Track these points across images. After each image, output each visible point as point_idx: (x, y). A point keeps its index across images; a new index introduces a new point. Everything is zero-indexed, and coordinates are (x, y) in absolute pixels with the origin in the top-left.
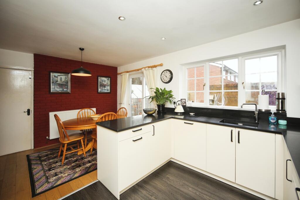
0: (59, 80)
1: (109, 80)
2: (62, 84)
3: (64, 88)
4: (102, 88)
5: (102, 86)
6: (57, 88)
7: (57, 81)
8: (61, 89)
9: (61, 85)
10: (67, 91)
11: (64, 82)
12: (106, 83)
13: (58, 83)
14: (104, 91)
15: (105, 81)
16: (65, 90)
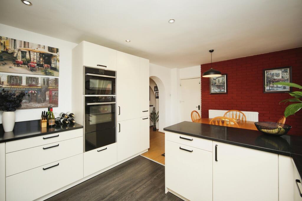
0: (217, 82)
1: (286, 72)
2: (219, 85)
3: (221, 89)
4: (271, 85)
5: (271, 82)
6: (216, 89)
7: (215, 83)
8: (219, 90)
9: (219, 87)
10: (224, 91)
11: (221, 83)
12: (280, 77)
13: (216, 84)
14: (275, 89)
15: (278, 75)
16: (222, 90)
